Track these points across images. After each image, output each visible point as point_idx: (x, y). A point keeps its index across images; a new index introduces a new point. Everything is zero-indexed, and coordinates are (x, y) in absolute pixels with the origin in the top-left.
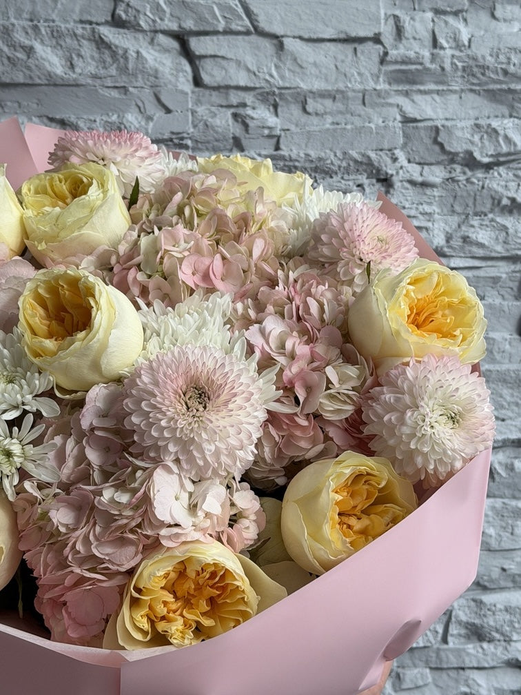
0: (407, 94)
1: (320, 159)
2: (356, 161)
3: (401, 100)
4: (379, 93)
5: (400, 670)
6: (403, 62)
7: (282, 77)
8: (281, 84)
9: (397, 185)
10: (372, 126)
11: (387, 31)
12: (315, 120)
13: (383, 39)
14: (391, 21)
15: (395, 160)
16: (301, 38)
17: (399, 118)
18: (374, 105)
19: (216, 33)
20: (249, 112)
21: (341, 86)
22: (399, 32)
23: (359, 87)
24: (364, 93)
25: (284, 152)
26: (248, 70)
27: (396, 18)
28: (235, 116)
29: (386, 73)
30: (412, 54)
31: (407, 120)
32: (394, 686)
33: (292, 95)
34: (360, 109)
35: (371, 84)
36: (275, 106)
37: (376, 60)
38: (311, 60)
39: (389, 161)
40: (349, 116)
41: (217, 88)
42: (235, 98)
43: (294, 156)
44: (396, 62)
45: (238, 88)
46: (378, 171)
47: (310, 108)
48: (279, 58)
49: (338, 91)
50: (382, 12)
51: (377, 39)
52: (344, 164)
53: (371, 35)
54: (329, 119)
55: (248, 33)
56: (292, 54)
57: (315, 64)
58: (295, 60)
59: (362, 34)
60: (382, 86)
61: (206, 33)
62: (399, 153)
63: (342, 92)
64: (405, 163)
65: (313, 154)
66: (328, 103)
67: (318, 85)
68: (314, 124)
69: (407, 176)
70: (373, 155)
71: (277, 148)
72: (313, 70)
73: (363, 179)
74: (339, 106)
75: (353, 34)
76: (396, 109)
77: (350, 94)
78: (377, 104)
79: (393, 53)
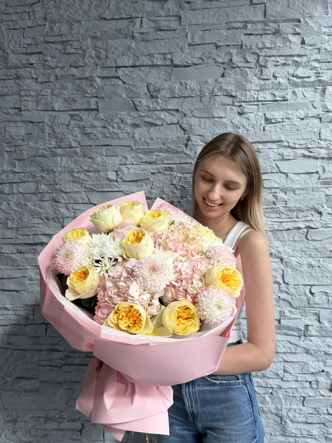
0: (327, 188)
1: (299, 207)
2: (311, 208)
3: (325, 190)
4: (318, 188)
5: (326, 360)
6: (325, 179)
7: (288, 184)
8: (287, 186)
9: (324, 214)
10: (316, 197)
11: (320, 170)
12: (298, 196)
13: (319, 172)
14: (322, 167)
15: (323, 207)
16: (293, 173)
17: (324, 195)
18: (316, 191)
19: (268, 173)
20: (278, 194)
21: (306, 186)
22: (324, 170)
23: (312, 186)
24: (313, 188)
25: (288, 205)
26: (277, 183)
27: (323, 166)
28: (273, 196)
29: (320, 182)
30: (328, 177)
31: (327, 195)
32: (324, 365)
33: (291, 189)
34: (312, 192)
35: (315, 185)
36: (286, 192)
37: (317, 178)
38: (297, 179)
39: (321, 207)
40: (308, 195)
41: (268, 188)
42: (273, 191)
43: (291, 207)
44: (323, 179)
45: (274, 188)
46: (318, 210)
47: (296, 193)
48: (287, 179)
49: (305, 188)
50: (319, 165)
51: (317, 173)
52: (307, 208)
53: (315, 171)
54: (302, 196)
55: (277, 173)
56: (291, 178)
57: (298, 180)
58: (292, 179)
59: (312, 171)
60: (319, 186)
61: (265, 173)
62: (325, 205)
63: (306, 188)
64: (326, 208)
65: (297, 206)
66: (302, 191)
67: (298, 186)
68: (297, 197)
69: (327, 212)
70: (316, 206)
71: (286, 204)
72: (297, 182)
73: (313, 213)
74: (305, 192)
75: (310, 172)
76: (323, 192)
77: (308, 188)
78: (317, 191)
79: (322, 177)
